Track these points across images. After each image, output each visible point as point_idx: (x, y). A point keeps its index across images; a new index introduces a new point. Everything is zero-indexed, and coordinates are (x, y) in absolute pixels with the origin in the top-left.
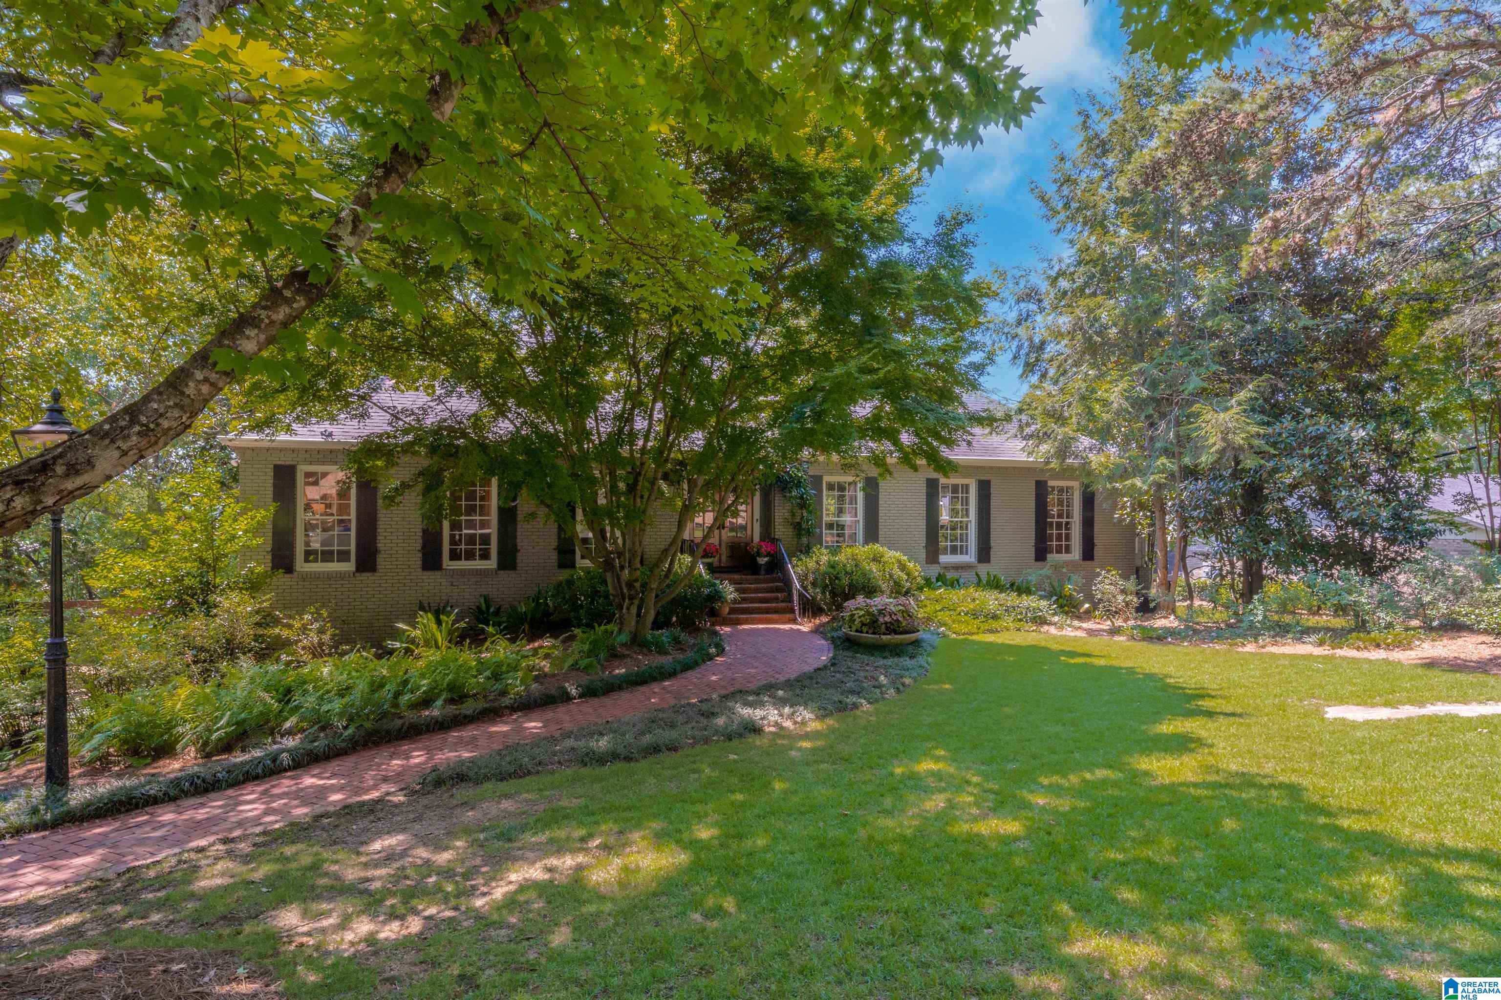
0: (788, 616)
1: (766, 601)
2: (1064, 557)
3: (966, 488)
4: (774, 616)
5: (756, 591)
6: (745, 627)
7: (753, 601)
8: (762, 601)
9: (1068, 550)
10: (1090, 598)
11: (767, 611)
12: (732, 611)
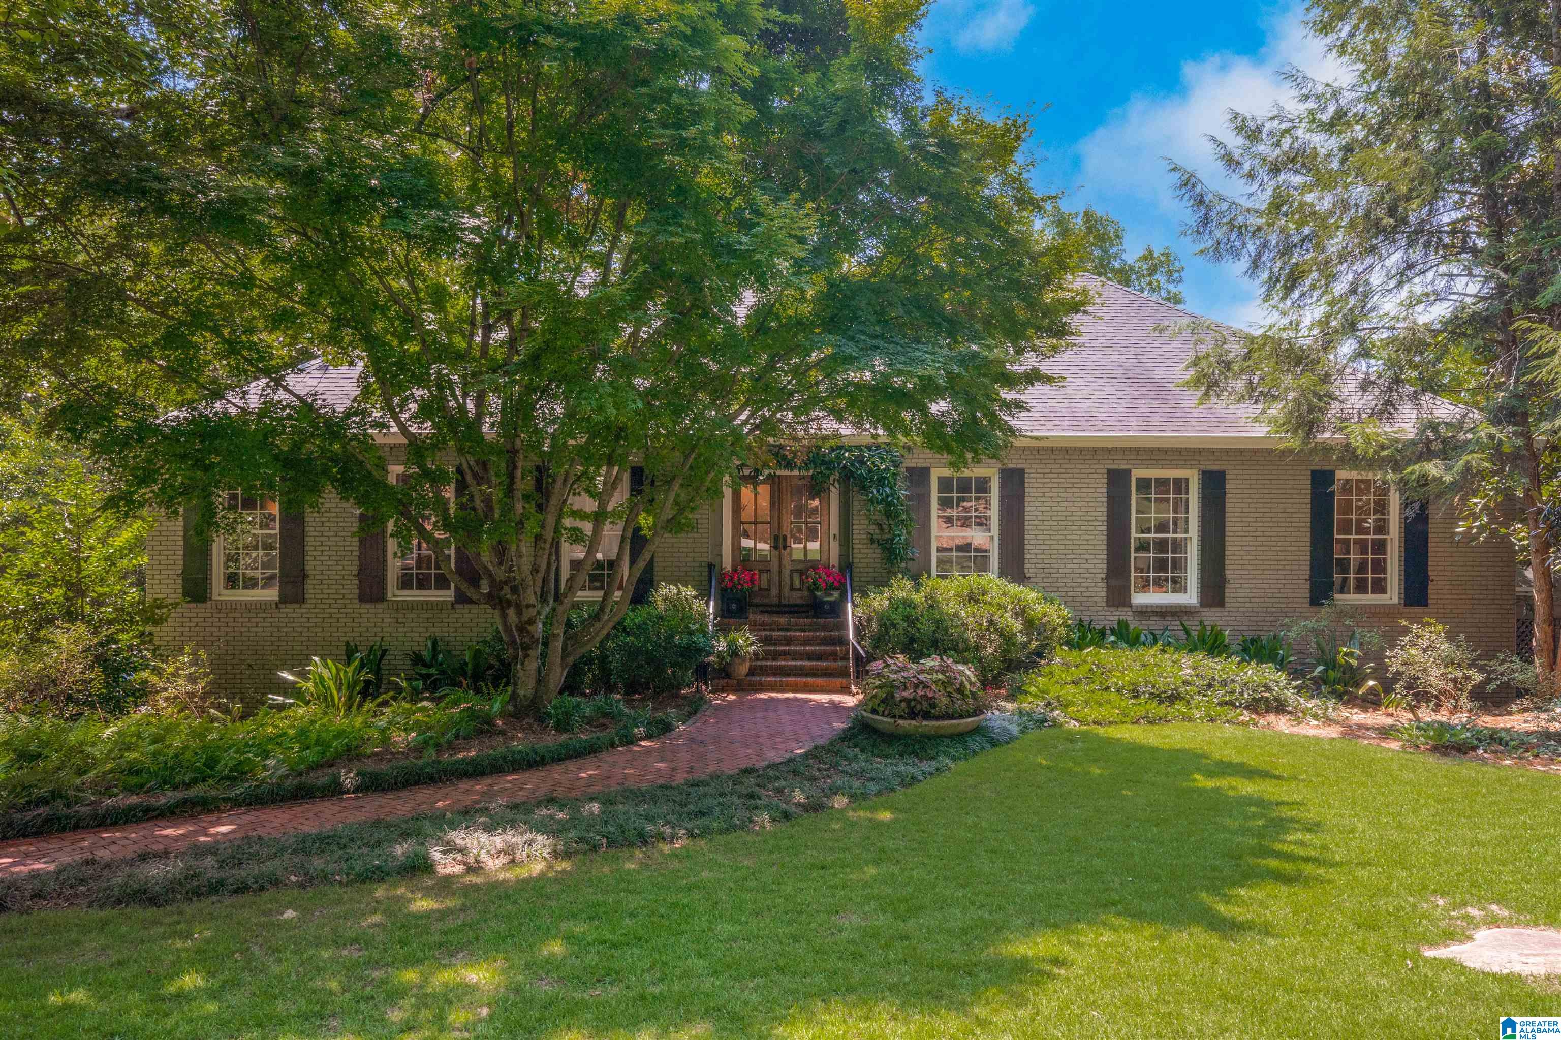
0: (839, 681)
1: (819, 657)
2: (1370, 598)
3: (1181, 485)
4: (820, 681)
5: (806, 642)
6: (763, 696)
7: (795, 656)
8: (810, 656)
9: (1380, 587)
10: (1380, 671)
11: (813, 673)
12: (752, 672)
